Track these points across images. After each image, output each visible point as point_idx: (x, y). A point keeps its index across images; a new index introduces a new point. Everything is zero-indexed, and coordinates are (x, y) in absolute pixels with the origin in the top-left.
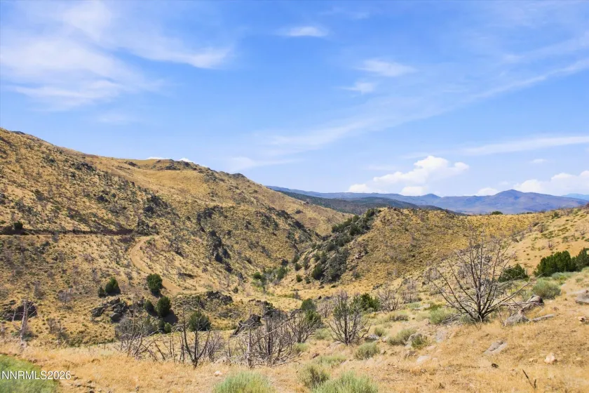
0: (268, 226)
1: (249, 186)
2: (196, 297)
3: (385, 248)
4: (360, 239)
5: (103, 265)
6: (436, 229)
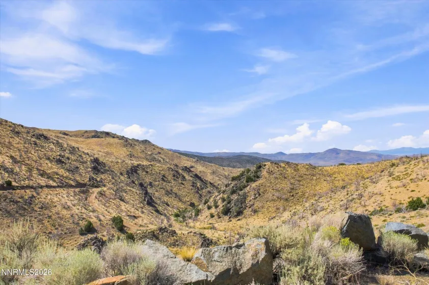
0: (177, 177)
1: (154, 149)
2: (151, 232)
3: (272, 191)
4: (254, 185)
5: (77, 211)
6: (305, 177)
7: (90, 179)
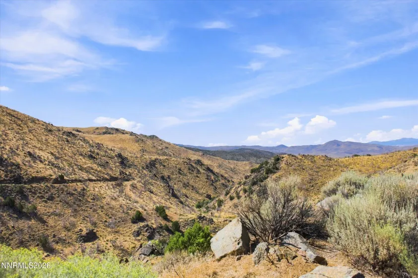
0: (192, 171)
1: (161, 144)
2: (192, 220)
4: (274, 176)
5: (123, 202)
6: (322, 168)
7: (120, 173)
